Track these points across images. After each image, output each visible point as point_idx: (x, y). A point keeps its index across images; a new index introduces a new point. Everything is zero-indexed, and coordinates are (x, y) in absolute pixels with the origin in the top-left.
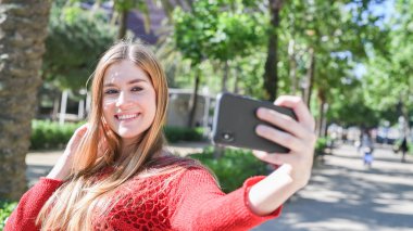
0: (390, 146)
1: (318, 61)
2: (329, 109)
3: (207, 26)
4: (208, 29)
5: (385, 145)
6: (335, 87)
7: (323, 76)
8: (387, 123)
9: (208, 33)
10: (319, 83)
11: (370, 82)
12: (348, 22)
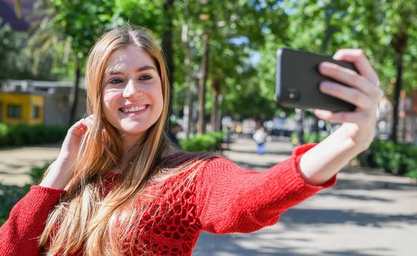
0: (287, 138)
1: (212, 48)
2: (224, 100)
3: (101, 9)
4: (103, 13)
5: (282, 138)
6: (231, 77)
7: (217, 65)
8: (282, 114)
9: (103, 18)
10: (214, 73)
11: (266, 71)
12: (246, 6)
